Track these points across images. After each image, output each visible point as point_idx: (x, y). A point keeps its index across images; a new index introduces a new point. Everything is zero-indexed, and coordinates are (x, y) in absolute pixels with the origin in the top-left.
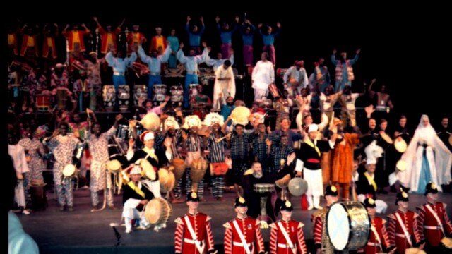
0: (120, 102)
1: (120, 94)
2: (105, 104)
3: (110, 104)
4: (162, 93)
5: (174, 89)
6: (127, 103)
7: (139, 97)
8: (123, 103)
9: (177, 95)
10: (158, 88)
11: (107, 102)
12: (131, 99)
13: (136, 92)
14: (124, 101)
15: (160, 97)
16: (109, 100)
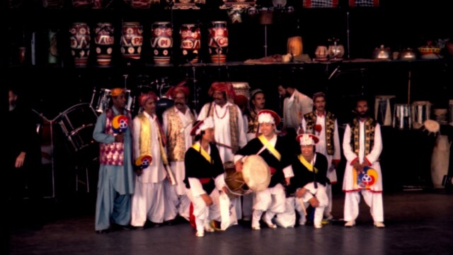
0: (99, 50)
1: (98, 36)
2: (74, 53)
3: (83, 53)
4: (167, 36)
5: (186, 29)
6: (109, 51)
7: (129, 41)
8: (104, 51)
9: (190, 38)
10: (161, 27)
11: (78, 51)
12: (117, 45)
13: (125, 34)
14: (104, 48)
15: (163, 42)
16: (80, 47)
